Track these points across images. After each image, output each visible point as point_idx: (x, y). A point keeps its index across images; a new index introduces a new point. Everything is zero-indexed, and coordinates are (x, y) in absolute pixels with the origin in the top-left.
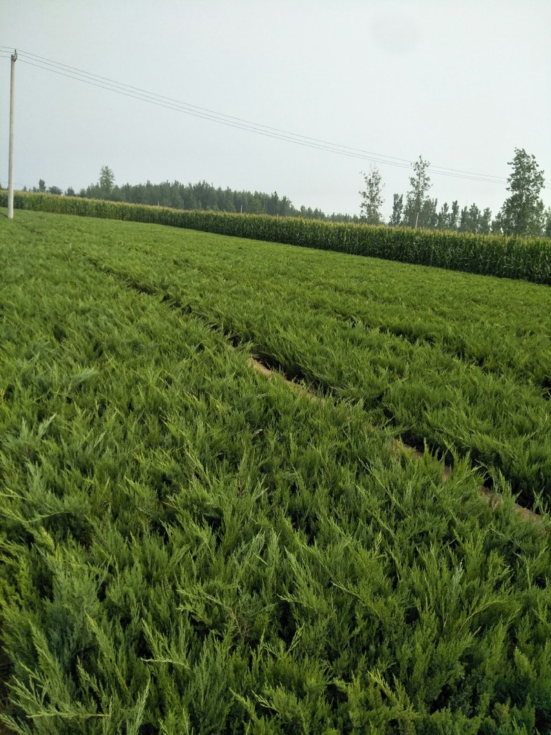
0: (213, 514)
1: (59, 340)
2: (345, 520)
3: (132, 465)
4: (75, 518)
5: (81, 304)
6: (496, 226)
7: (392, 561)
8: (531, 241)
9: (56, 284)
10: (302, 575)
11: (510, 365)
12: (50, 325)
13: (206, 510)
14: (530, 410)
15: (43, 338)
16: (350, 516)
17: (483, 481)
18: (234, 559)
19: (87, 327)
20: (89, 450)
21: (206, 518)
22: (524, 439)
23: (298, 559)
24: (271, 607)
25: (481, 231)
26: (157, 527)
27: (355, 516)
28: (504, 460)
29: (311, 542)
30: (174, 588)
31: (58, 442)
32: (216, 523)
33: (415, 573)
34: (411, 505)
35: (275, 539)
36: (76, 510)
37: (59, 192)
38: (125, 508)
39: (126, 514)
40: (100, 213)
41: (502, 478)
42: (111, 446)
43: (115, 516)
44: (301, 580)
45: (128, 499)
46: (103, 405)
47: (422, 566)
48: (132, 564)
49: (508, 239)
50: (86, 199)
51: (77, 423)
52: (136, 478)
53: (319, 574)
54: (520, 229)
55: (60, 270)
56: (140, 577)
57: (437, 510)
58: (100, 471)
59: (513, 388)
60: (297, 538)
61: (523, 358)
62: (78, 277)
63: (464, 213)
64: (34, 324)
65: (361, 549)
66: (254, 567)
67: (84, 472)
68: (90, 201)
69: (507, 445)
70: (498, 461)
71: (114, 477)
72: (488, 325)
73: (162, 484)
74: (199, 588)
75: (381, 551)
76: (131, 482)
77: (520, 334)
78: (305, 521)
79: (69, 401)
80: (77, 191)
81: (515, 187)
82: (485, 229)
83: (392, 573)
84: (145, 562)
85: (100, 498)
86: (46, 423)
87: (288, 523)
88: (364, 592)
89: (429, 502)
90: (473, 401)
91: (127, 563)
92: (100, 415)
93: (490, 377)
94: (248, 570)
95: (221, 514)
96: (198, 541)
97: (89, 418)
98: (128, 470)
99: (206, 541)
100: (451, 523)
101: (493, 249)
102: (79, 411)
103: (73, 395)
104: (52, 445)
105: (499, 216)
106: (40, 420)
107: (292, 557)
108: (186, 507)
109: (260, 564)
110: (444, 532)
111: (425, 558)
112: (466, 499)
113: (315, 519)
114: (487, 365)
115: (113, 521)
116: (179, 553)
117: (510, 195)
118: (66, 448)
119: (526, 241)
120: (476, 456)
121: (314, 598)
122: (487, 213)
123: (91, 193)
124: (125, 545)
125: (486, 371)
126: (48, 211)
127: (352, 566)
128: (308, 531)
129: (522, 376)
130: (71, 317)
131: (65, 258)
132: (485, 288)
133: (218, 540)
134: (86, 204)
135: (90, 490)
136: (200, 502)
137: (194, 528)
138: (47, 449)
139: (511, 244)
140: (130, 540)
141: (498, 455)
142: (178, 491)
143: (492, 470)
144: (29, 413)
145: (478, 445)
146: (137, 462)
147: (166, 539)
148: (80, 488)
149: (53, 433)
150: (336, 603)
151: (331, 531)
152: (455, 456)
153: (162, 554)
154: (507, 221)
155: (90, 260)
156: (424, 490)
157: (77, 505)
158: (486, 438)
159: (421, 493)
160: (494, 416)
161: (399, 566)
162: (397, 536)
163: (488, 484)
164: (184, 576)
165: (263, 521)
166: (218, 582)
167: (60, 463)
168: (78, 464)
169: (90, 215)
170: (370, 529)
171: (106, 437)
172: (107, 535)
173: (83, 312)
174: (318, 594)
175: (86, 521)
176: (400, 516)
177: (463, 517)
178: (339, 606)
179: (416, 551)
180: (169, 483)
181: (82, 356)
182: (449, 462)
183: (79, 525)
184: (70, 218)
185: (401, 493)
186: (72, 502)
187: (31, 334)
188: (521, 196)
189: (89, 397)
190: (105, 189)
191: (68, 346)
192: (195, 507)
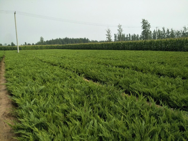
0: (79, 118)
1: (34, 80)
2: (113, 114)
3: (57, 108)
4: (43, 124)
5: (39, 71)
6: (140, 38)
7: (126, 123)
8: (150, 41)
9: (32, 67)
10: (104, 129)
11: (149, 71)
12: (31, 77)
13: (77, 117)
14: (155, 81)
15: (30, 80)
16: (114, 113)
17: (147, 100)
18: (86, 128)
19: (41, 76)
20: (45, 106)
21: (78, 119)
22: (155, 88)
23: (102, 125)
24: (97, 138)
25: (137, 40)
26: (65, 123)
27: (115, 113)
28: (151, 94)
29: (105, 121)
30: (71, 137)
31: (37, 105)
32: (80, 119)
33: (133, 125)
34: (129, 108)
35: (96, 121)
36: (43, 121)
37: (30, 45)
38: (56, 119)
39: (56, 121)
40: (41, 48)
41: (151, 98)
42: (51, 104)
43: (54, 122)
44: (104, 130)
45: (57, 117)
46: (47, 94)
47: (134, 122)
48: (59, 133)
49: (144, 41)
50: (37, 45)
51: (41, 100)
52: (58, 111)
53: (108, 128)
54: (147, 38)
55: (32, 63)
56: (62, 136)
57: (136, 108)
58: (49, 111)
59: (151, 76)
60: (101, 120)
61: (152, 69)
62: (37, 64)
63: (132, 36)
64: (27, 77)
65: (118, 121)
66: (91, 129)
67: (44, 112)
68: (38, 46)
69: (151, 90)
70: (150, 94)
71: (52, 112)
72: (142, 62)
73: (65, 112)
74: (78, 136)
75: (123, 120)
76: (57, 112)
77: (150, 63)
78: (103, 116)
79: (38, 95)
80: (35, 44)
81: (143, 28)
82: (138, 39)
83: (127, 126)
84: (63, 132)
85: (49, 117)
86: (33, 101)
87: (99, 117)
88: (120, 131)
89: (134, 107)
90: (141, 81)
91: (58, 133)
92: (47, 97)
93: (145, 74)
94: (90, 130)
95: (81, 117)
96: (76, 124)
97: (44, 98)
98: (56, 110)
99: (78, 124)
100: (140, 111)
101: (141, 44)
102: (41, 97)
103: (39, 93)
104: (35, 106)
105: (141, 36)
106: (31, 101)
107: (101, 125)
108: (72, 117)
109: (93, 128)
110: (138, 114)
111: (135, 121)
112: (143, 105)
113: (106, 115)
114: (143, 71)
115: (53, 123)
116: (71, 128)
117: (143, 30)
118: (39, 107)
119: (148, 41)
120: (144, 94)
121: (107, 134)
122: (138, 35)
123: (39, 43)
124: (57, 129)
125: (143, 73)
126: (28, 50)
127: (116, 125)
128: (104, 118)
129: (152, 73)
130: (37, 74)
131: (33, 60)
132: (140, 53)
133: (81, 124)
134: (37, 47)
135: (46, 116)
136: (75, 115)
137: (75, 121)
138: (34, 107)
139: (145, 42)
140: (58, 127)
141: (149, 93)
142: (69, 113)
143: (148, 97)
144: (28, 99)
145: (144, 91)
146: (58, 108)
147: (68, 125)
148: (44, 116)
149: (35, 103)
150: (114, 135)
151: (110, 117)
152: (139, 94)
153: (67, 129)
154: (143, 37)
155: (40, 60)
156: (132, 104)
157: (43, 120)
158: (146, 89)
159: (131, 105)
160: (147, 83)
161: (128, 123)
162: (127, 116)
163: (148, 100)
164: (73, 134)
165: (92, 117)
166: (82, 134)
167: (38, 110)
168: (43, 110)
169: (39, 49)
170: (120, 115)
171: (49, 102)
172: (52, 127)
173: (40, 73)
174: (108, 133)
175: (46, 124)
176: (127, 111)
177: (143, 109)
178: (114, 136)
179: (132, 119)
180: (67, 111)
181: (41, 83)
182: (137, 96)
183: (45, 125)
184: (34, 51)
185: (126, 105)
186: (42, 119)
187: (27, 80)
188: (145, 30)
189: (43, 93)
190: (42, 42)
191: (37, 81)
192: (74, 116)
